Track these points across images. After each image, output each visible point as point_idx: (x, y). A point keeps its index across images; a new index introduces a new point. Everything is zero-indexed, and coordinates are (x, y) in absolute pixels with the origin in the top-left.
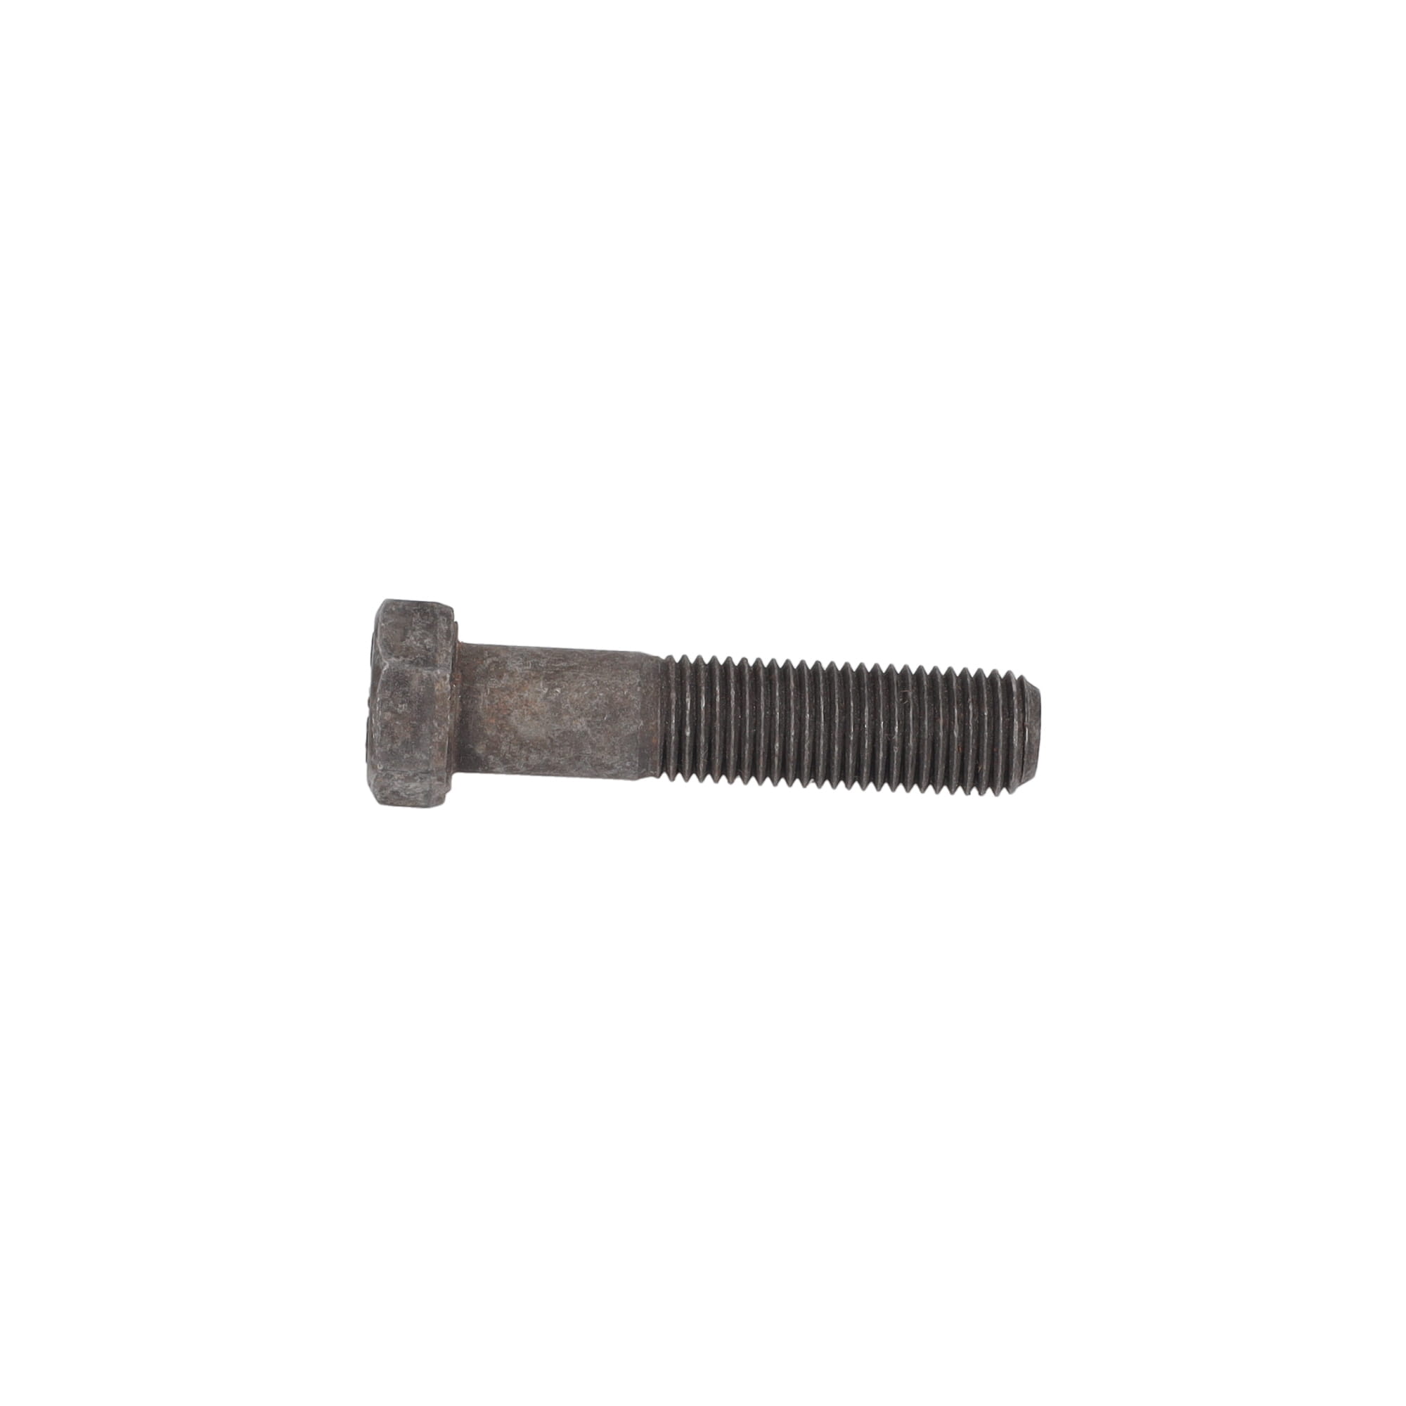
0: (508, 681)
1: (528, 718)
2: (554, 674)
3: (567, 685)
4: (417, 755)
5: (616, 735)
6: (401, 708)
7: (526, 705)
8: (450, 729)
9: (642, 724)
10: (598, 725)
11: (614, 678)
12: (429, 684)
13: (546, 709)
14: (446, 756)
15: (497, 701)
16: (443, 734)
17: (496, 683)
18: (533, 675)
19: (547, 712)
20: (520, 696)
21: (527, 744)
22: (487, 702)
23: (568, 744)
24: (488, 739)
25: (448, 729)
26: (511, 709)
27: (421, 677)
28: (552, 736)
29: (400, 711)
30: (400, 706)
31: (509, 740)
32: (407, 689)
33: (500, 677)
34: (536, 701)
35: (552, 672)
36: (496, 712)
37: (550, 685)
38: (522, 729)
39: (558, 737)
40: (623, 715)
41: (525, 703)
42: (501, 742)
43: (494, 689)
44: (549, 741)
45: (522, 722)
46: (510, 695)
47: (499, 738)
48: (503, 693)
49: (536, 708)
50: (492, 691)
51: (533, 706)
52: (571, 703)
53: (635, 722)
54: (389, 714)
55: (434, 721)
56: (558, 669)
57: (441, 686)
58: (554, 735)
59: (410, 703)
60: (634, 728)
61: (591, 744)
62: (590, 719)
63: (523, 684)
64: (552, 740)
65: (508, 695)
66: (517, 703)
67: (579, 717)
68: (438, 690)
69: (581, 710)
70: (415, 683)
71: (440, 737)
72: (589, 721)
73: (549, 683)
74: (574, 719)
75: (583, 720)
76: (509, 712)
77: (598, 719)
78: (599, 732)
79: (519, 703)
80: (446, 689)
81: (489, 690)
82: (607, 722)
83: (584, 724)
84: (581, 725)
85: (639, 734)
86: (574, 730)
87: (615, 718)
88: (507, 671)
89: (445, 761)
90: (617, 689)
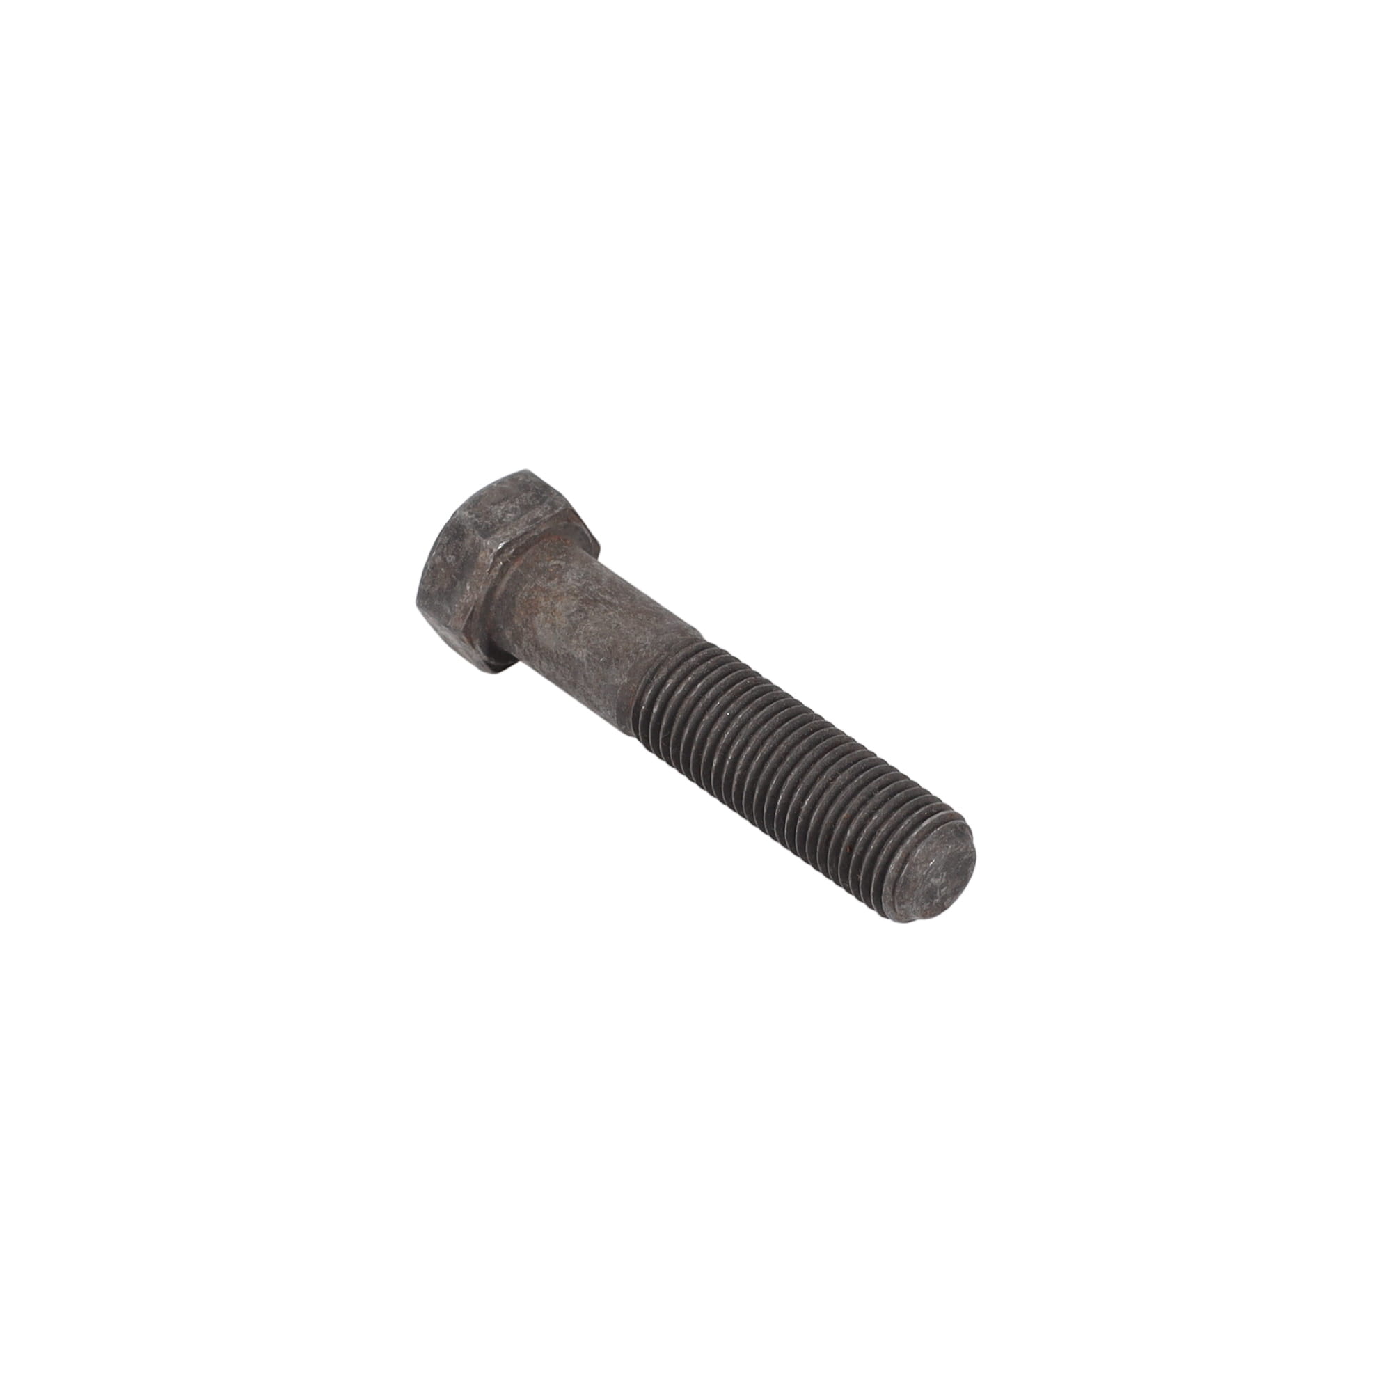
0: (554, 586)
1: (548, 625)
2: (592, 600)
3: (593, 614)
4: (445, 606)
5: (604, 679)
6: (450, 558)
7: (552, 614)
8: (479, 599)
9: (626, 681)
10: (594, 662)
11: (632, 630)
12: (477, 548)
13: (565, 625)
14: (465, 620)
15: (533, 597)
16: (470, 600)
17: (544, 582)
18: (576, 591)
19: (563, 629)
20: (552, 603)
21: (540, 649)
22: (526, 594)
23: (568, 666)
24: (514, 627)
25: (476, 597)
26: (540, 610)
27: (475, 540)
28: (559, 652)
29: (448, 561)
30: (450, 556)
31: (529, 637)
32: (460, 544)
33: (550, 579)
34: (561, 614)
35: (592, 598)
36: (528, 606)
37: (580, 607)
38: (540, 633)
39: (563, 656)
40: (616, 664)
41: (552, 611)
42: (523, 636)
43: (539, 587)
44: (555, 656)
45: (541, 626)
46: (546, 598)
47: (522, 631)
48: (542, 593)
49: (557, 621)
50: (536, 586)
51: (556, 618)
52: (585, 632)
53: (621, 676)
54: (439, 558)
55: (468, 584)
56: (598, 598)
57: (486, 556)
58: (560, 651)
59: (458, 558)
60: (617, 681)
61: (584, 676)
62: (591, 653)
63: (562, 594)
64: (558, 655)
65: (545, 597)
66: (546, 608)
67: (584, 647)
68: (482, 558)
69: (589, 642)
70: (468, 542)
71: (467, 601)
72: (589, 655)
73: (581, 605)
74: (580, 647)
75: (585, 651)
76: (536, 612)
77: (596, 657)
78: (592, 669)
79: (548, 609)
80: (489, 561)
81: (534, 584)
82: (601, 663)
83: (584, 656)
84: (582, 654)
85: (620, 689)
86: (576, 656)
87: (608, 663)
88: (560, 578)
89: (464, 624)
90: (626, 640)
